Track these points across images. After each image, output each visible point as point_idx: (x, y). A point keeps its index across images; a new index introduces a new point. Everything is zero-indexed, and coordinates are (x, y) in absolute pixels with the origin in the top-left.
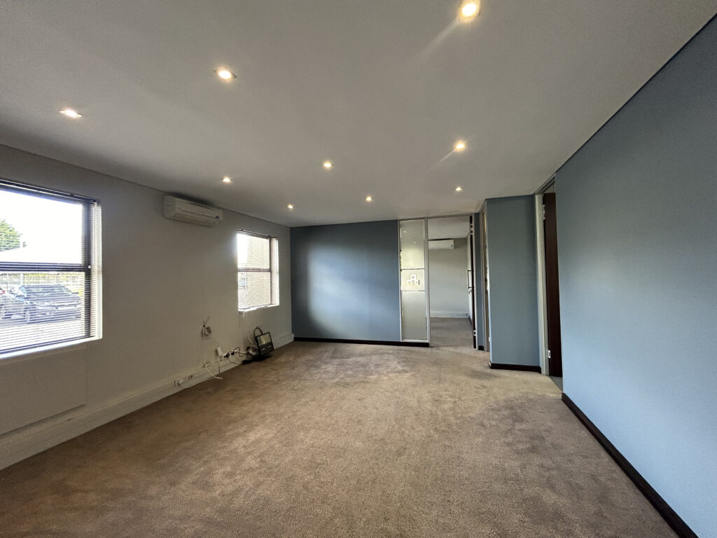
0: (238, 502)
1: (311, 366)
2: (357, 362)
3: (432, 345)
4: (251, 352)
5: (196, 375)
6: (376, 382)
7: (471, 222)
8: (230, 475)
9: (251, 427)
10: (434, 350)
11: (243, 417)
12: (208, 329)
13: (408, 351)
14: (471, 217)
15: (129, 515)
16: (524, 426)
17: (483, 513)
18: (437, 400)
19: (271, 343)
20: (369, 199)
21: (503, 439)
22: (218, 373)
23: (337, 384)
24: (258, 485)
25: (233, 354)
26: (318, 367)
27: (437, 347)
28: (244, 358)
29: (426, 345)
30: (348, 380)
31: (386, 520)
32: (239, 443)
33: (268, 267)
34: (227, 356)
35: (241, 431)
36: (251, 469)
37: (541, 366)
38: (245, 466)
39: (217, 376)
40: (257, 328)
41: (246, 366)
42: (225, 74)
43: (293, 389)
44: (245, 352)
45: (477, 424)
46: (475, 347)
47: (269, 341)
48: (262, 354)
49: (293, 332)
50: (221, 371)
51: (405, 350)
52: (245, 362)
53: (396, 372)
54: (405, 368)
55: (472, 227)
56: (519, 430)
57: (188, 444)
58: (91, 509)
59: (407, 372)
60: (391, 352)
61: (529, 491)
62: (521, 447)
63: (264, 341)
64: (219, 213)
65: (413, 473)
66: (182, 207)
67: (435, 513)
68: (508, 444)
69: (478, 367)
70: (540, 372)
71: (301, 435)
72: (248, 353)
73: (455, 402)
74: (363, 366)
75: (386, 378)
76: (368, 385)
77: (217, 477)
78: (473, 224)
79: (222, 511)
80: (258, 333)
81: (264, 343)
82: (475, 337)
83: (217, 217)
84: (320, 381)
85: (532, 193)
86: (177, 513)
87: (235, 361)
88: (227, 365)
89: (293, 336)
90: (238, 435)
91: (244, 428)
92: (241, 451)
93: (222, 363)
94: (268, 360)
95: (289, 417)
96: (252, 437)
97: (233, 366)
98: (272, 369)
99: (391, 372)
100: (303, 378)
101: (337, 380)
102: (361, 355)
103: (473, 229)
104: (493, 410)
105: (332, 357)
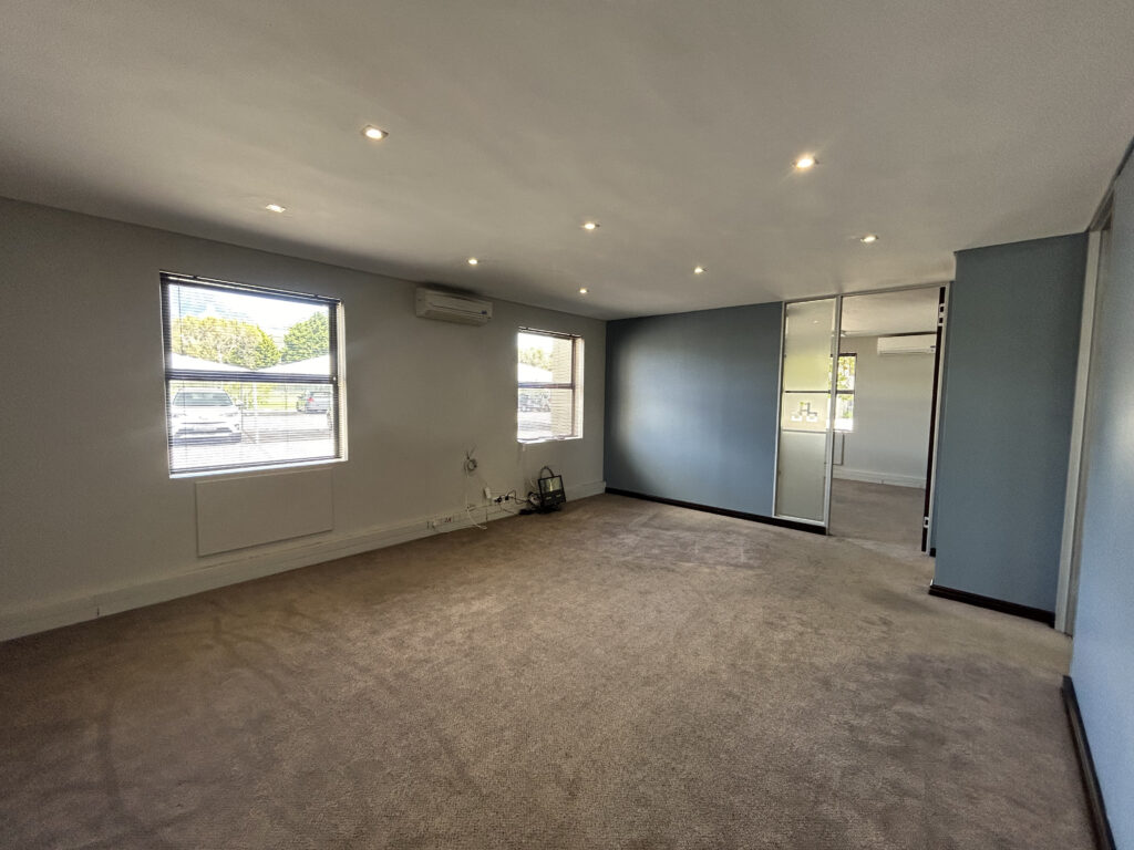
0: (421, 673)
1: (605, 532)
2: (677, 539)
3: (831, 532)
4: (532, 499)
5: (456, 519)
6: (686, 573)
7: (942, 301)
8: (429, 642)
9: (483, 594)
10: (831, 541)
11: (481, 580)
12: (473, 461)
13: (780, 534)
14: (943, 290)
15: (324, 650)
16: (917, 710)
17: (715, 806)
18: (772, 624)
19: (562, 491)
20: (698, 270)
21: (849, 717)
22: (484, 520)
23: (625, 564)
24: (448, 662)
25: (507, 498)
26: (614, 535)
27: (843, 536)
28: (524, 506)
29: (820, 530)
30: (646, 562)
31: (567, 756)
32: (457, 610)
33: (569, 382)
34: (499, 500)
35: (469, 595)
36: (452, 643)
37: (1057, 612)
38: (448, 637)
39: (481, 524)
40: (545, 468)
41: (523, 517)
42: (374, 134)
43: (560, 559)
44: (525, 499)
45: (816, 679)
46: (924, 549)
47: (558, 488)
48: (546, 504)
49: (605, 479)
50: (489, 519)
51: (775, 533)
52: (523, 512)
53: (731, 565)
54: (751, 562)
55: (942, 309)
56: (898, 713)
57: (408, 597)
58: (300, 634)
59: (751, 567)
60: (746, 531)
61: (830, 810)
62: (875, 739)
63: (552, 486)
64: (488, 307)
65: (648, 714)
66: (435, 301)
67: (639, 775)
68: (852, 729)
69: (903, 586)
70: (1051, 624)
71: (532, 620)
72: (529, 501)
73: (801, 634)
74: (684, 545)
75: (707, 570)
76: (671, 576)
77: (415, 641)
78: (944, 305)
79: (399, 676)
80: (546, 474)
81: (551, 490)
82: (925, 530)
83: (484, 313)
84: (605, 555)
85: (1083, 229)
86: (361, 663)
87: (511, 508)
88: (496, 513)
89: (604, 485)
90: (463, 600)
91: (473, 594)
92: (455, 619)
93: (491, 510)
94: (554, 515)
95: (532, 594)
96: (476, 606)
97: (505, 515)
98: (552, 527)
99: (721, 563)
100: (583, 546)
101: (629, 558)
102: (690, 529)
103: (943, 315)
104: (869, 665)
105: (644, 525)
